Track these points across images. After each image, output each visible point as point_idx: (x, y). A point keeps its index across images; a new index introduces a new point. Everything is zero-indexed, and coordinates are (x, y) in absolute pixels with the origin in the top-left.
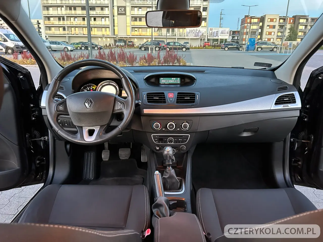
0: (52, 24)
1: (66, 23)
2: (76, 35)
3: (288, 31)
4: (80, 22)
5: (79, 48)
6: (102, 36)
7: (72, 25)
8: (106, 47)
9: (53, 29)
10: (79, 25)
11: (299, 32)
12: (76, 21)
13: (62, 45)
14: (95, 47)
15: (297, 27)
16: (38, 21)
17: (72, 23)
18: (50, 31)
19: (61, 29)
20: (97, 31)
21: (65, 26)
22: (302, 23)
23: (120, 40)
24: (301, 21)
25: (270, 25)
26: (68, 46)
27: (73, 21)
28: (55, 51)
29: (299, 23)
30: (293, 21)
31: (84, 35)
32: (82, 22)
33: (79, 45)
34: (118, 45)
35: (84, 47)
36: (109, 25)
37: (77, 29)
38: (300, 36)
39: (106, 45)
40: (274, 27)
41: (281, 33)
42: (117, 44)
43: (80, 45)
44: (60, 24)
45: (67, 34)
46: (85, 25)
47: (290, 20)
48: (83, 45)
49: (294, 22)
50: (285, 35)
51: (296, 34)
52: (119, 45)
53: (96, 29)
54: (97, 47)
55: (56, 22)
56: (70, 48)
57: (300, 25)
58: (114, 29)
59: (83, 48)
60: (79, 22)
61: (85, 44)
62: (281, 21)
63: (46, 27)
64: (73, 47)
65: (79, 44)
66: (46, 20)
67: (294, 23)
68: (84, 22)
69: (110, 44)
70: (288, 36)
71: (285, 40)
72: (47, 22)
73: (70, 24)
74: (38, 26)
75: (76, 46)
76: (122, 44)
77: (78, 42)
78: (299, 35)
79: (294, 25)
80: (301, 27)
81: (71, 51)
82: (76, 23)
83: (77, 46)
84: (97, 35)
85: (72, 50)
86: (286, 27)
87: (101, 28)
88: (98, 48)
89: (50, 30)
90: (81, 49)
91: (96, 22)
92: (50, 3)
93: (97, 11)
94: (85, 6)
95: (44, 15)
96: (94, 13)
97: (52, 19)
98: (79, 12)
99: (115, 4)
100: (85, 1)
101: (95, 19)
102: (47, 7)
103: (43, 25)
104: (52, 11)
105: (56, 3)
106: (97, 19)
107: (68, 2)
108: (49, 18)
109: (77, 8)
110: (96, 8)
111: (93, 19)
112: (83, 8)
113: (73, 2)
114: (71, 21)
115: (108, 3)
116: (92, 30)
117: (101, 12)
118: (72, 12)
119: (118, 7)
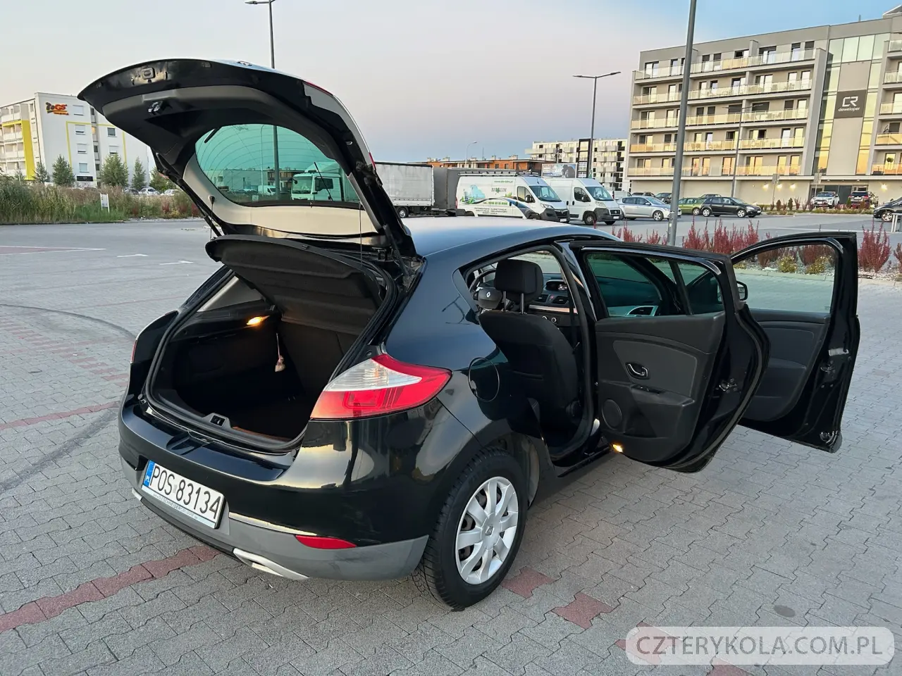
0: (648, 152)
2: (703, 175)
4: (719, 143)
5: (696, 212)
6: (771, 178)
7: (697, 151)
8: (775, 209)
9: (650, 161)
10: (715, 150)
12: (707, 142)
13: (650, 205)
14: (740, 209)
16: (620, 143)
17: (698, 146)
18: (640, 169)
19: (668, 163)
20: (763, 165)
23: (829, 189)
26: (666, 208)
27: (702, 141)
28: (633, 219)
31: (723, 175)
32: (725, 142)
33: (697, 203)
34: (816, 203)
35: (709, 209)
36: (802, 147)
37: (707, 161)
39: (779, 202)
42: (813, 201)
43: (701, 203)
44: (666, 150)
46: (730, 150)
48: (708, 206)
52: (819, 203)
53: (759, 160)
54: (745, 211)
55: (659, 147)
56: (666, 213)
58: (818, 158)
59: (706, 213)
60: (717, 142)
61: (714, 201)
63: (632, 160)
65: (700, 201)
66: (636, 143)
68: (731, 144)
69: (791, 201)
72: (637, 147)
73: (692, 150)
74: (619, 154)
75: (692, 206)
76: (832, 200)
77: (697, 197)
82: (707, 147)
83: (694, 207)
84: (759, 175)
87: (776, 157)
88: (746, 214)
89: (640, 165)
90: (701, 214)
91: (765, 140)
92: (652, 102)
93: (773, 113)
94: (741, 101)
95: (633, 129)
96: (762, 116)
97: (650, 139)
98: (722, 117)
99: (833, 87)
100: (742, 88)
101: (762, 135)
102: (643, 113)
103: (630, 153)
104: (653, 120)
105: (666, 101)
106: (767, 134)
107: (697, 94)
108: (642, 137)
109: (718, 109)
110: (772, 104)
111: (756, 133)
112: (735, 107)
113: (710, 94)
114: (697, 142)
115: (809, 85)
116: (748, 163)
117: (785, 113)
118: (702, 120)
119: (840, 96)
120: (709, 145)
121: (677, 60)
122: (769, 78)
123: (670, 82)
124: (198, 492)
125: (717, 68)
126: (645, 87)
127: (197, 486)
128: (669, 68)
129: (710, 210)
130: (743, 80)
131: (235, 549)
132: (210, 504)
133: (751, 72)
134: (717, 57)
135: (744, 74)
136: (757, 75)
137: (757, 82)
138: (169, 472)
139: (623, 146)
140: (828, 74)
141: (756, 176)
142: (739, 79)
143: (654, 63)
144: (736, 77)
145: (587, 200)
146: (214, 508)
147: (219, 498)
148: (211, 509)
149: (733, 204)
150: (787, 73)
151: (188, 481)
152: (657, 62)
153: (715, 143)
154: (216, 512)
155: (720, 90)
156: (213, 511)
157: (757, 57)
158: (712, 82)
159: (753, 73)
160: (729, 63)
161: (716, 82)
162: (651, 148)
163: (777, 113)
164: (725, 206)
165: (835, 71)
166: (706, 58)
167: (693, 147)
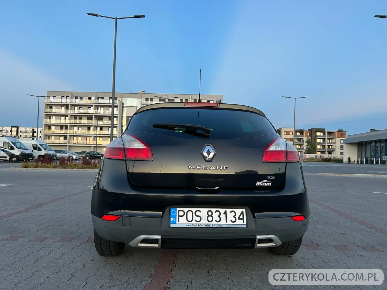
0: (52, 133)
1: (69, 132)
2: (79, 144)
3: (306, 144)
4: (84, 131)
7: (75, 134)
9: (53, 137)
10: (83, 134)
11: (318, 145)
12: (79, 131)
13: (67, 153)
14: (101, 156)
15: (315, 141)
16: (33, 130)
17: (76, 132)
18: (49, 140)
19: (62, 138)
20: (103, 141)
21: (67, 135)
22: (320, 136)
24: (318, 134)
25: (288, 138)
26: (73, 155)
27: (77, 130)
29: (317, 136)
30: (309, 134)
31: (87, 144)
32: (87, 131)
36: (116, 135)
37: (80, 138)
38: (319, 149)
40: (291, 140)
41: (299, 146)
43: (84, 154)
44: (61, 133)
45: (68, 143)
46: (89, 134)
47: (306, 133)
48: (88, 155)
49: (311, 135)
50: (304, 148)
51: (315, 148)
53: (101, 139)
55: (58, 131)
56: (74, 157)
57: (318, 138)
61: (90, 153)
62: (298, 134)
63: (45, 136)
64: (78, 156)
66: (47, 129)
67: (311, 137)
68: (89, 132)
70: (307, 149)
71: (304, 153)
72: (47, 131)
73: (73, 133)
74: (33, 134)
78: (317, 148)
79: (312, 138)
80: (318, 140)
81: (76, 160)
85: (77, 158)
86: (303, 140)
87: (107, 138)
89: (49, 138)
91: (103, 131)
92: (54, 112)
93: (105, 121)
94: (92, 116)
95: (45, 123)
96: (100, 122)
97: (53, 128)
98: (84, 121)
99: (125, 114)
100: (92, 111)
101: (101, 129)
102: (50, 116)
103: (44, 133)
104: (55, 120)
105: (60, 112)
106: (103, 129)
107: (74, 111)
108: (49, 126)
109: (83, 118)
110: (104, 118)
111: (99, 129)
112: (90, 118)
113: (79, 112)
114: (75, 131)
115: (117, 113)
116: (96, 140)
117: (109, 122)
118: (76, 122)
119: (128, 117)
120: (80, 132)
121: (64, 97)
122: (102, 109)
123: (62, 105)
124: (225, 213)
125: (81, 102)
126: (50, 106)
127: (222, 210)
128: (61, 99)
129: (89, 157)
130: (92, 108)
131: (257, 236)
132: (237, 217)
133: (95, 105)
134: (81, 98)
135: (92, 106)
136: (97, 107)
137: (98, 109)
138: (194, 210)
139: (35, 131)
140: (123, 110)
141: (100, 145)
142: (90, 108)
143: (54, 96)
144: (89, 106)
145: (40, 150)
146: (241, 217)
147: (243, 212)
148: (239, 218)
149: (99, 154)
150: (108, 107)
151: (213, 210)
152: (55, 96)
153: (83, 131)
154: (243, 219)
155: (83, 111)
156: (241, 219)
157: (97, 100)
158: (80, 107)
159: (96, 106)
160: (85, 101)
161: (81, 107)
162: (55, 132)
163: (106, 121)
164: (95, 155)
165: (125, 109)
166: (76, 98)
167: (74, 132)
